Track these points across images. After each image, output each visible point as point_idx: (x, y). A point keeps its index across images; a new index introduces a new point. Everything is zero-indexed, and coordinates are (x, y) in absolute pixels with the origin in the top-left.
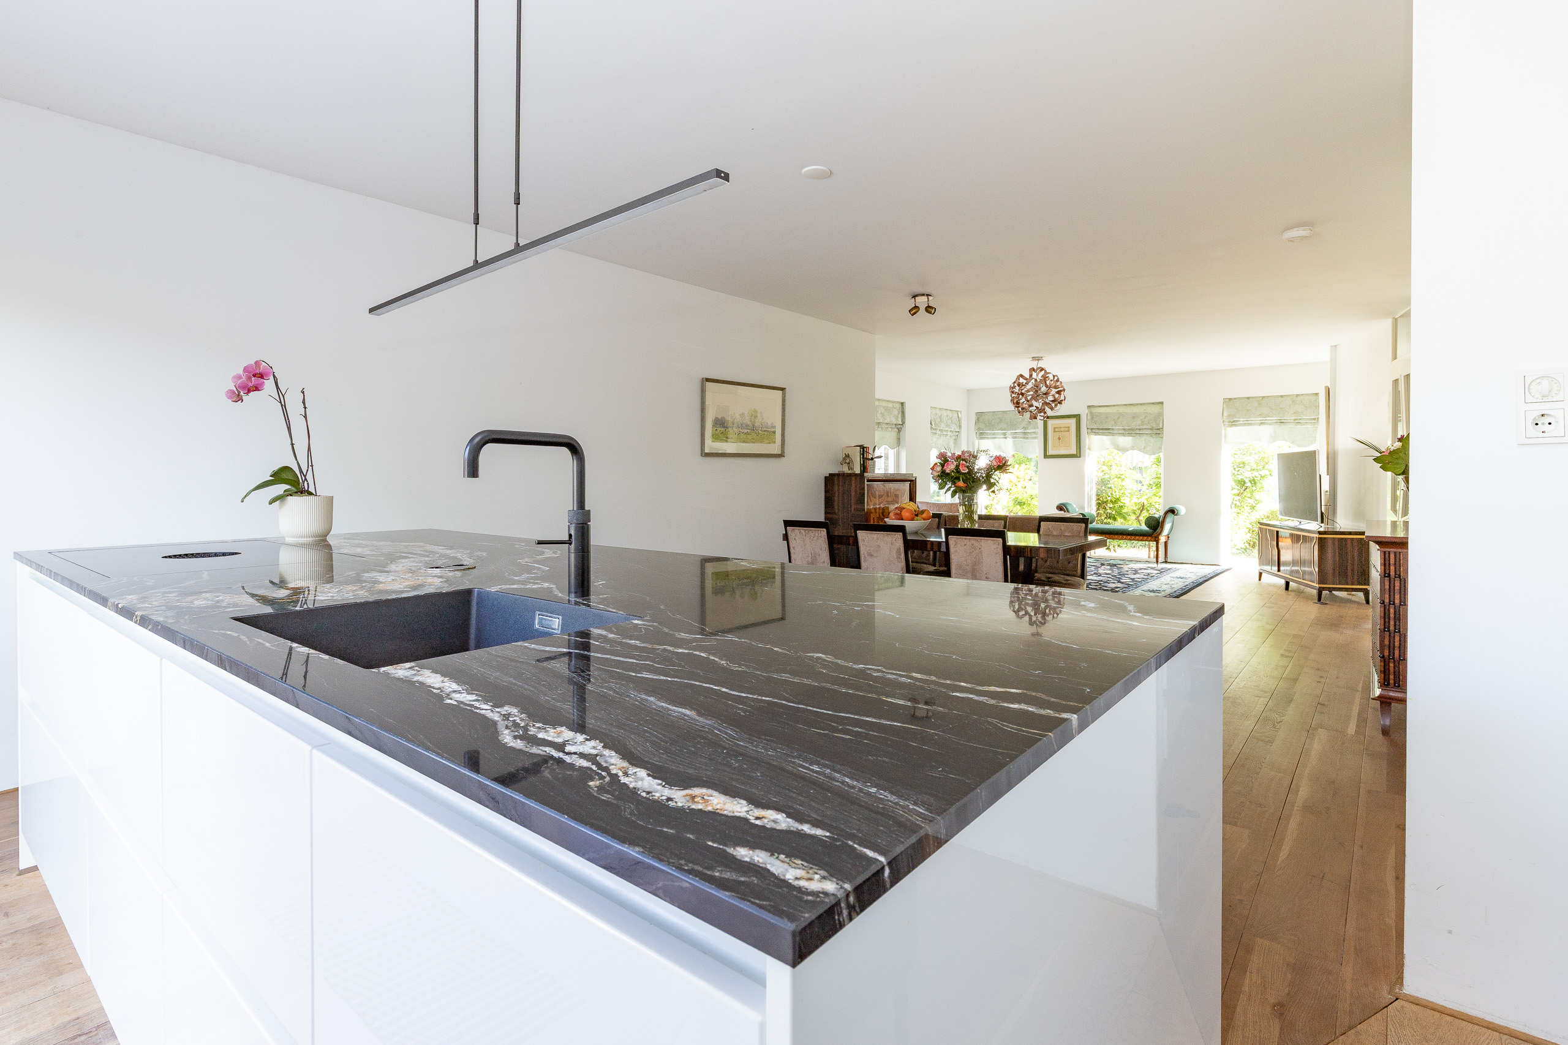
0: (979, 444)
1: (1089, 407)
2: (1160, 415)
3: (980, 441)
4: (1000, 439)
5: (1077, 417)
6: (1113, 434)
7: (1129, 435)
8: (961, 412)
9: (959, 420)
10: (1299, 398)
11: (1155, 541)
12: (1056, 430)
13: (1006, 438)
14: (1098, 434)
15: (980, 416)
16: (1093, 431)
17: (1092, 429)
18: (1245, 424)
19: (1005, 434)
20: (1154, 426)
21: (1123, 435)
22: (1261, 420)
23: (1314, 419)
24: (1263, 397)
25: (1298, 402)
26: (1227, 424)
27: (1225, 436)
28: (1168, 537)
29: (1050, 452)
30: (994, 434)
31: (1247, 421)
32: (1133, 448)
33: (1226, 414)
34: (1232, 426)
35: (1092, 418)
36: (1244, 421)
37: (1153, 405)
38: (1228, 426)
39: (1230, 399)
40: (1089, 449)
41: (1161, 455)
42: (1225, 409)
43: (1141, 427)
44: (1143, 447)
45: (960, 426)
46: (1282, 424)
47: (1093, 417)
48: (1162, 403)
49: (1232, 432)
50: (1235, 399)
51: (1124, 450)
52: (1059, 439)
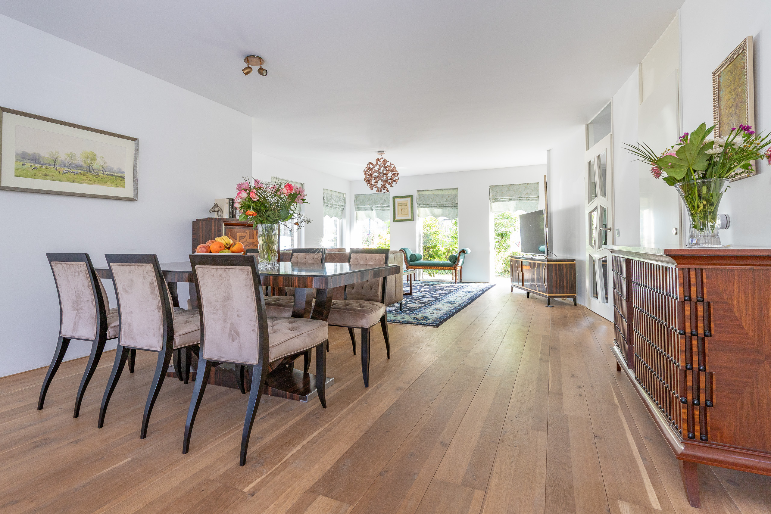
0: (357, 214)
1: (418, 191)
2: (456, 195)
3: (358, 212)
4: (369, 211)
5: (411, 197)
6: (431, 207)
7: (440, 207)
8: (345, 194)
9: (345, 199)
10: (529, 185)
11: (454, 269)
12: (400, 204)
13: (372, 210)
14: (422, 207)
15: (357, 196)
16: (421, 205)
17: (420, 204)
18: (501, 201)
19: (371, 208)
20: (453, 202)
21: (437, 207)
22: (509, 198)
23: (537, 197)
24: (510, 185)
25: (528, 188)
26: (491, 200)
27: (491, 208)
28: (462, 267)
29: (397, 218)
30: (365, 207)
31: (502, 198)
32: (442, 215)
33: (491, 195)
34: (494, 202)
35: (420, 198)
36: (500, 199)
37: (452, 190)
38: (492, 202)
39: (493, 186)
40: (419, 216)
41: (457, 219)
42: (491, 192)
43: (446, 203)
44: (447, 214)
45: (345, 203)
46: (520, 200)
47: (420, 196)
48: (457, 189)
49: (494, 205)
50: (496, 186)
51: (436, 216)
52: (402, 210)
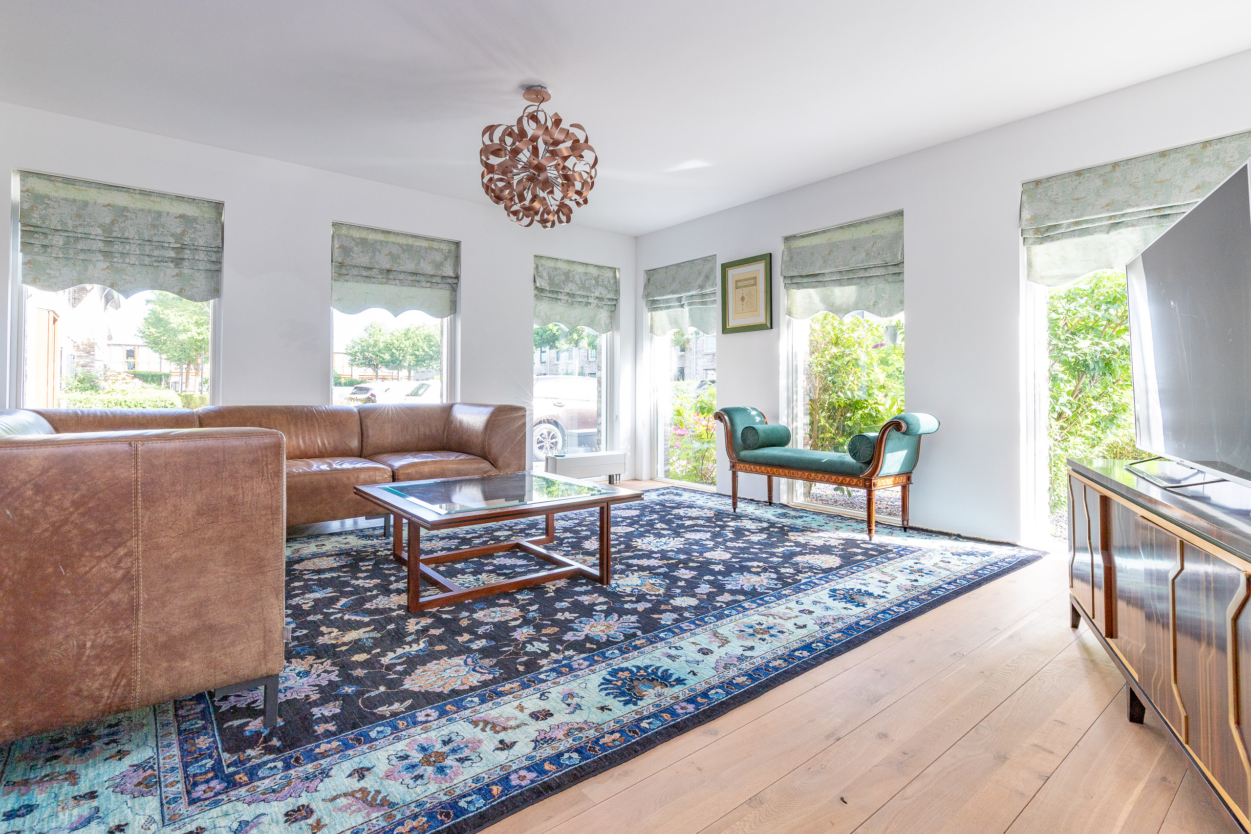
0: (652, 319)
1: (787, 239)
2: (899, 236)
3: (654, 313)
4: (676, 309)
5: (768, 258)
6: (823, 284)
7: (850, 281)
8: (619, 269)
9: (616, 282)
10: (1209, 150)
11: (865, 486)
12: (739, 284)
13: (682, 306)
14: (799, 286)
15: (650, 274)
16: (796, 281)
17: (792, 277)
18: (1073, 234)
19: (679, 299)
20: (888, 259)
21: (839, 283)
22: (1110, 218)
24: (1115, 165)
26: (1030, 235)
27: (1030, 265)
29: (732, 323)
30: (667, 301)
31: (1077, 223)
32: (856, 306)
33: (1026, 215)
34: (1043, 240)
35: (791, 258)
36: (1069, 225)
37: (886, 221)
38: (1034, 243)
39: (1038, 182)
40: (789, 313)
41: (900, 317)
42: (1025, 205)
43: (866, 265)
44: (872, 303)
45: (617, 292)
47: (791, 256)
48: (900, 214)
49: (1044, 253)
50: (1048, 179)
51: (840, 311)
52: (743, 299)
